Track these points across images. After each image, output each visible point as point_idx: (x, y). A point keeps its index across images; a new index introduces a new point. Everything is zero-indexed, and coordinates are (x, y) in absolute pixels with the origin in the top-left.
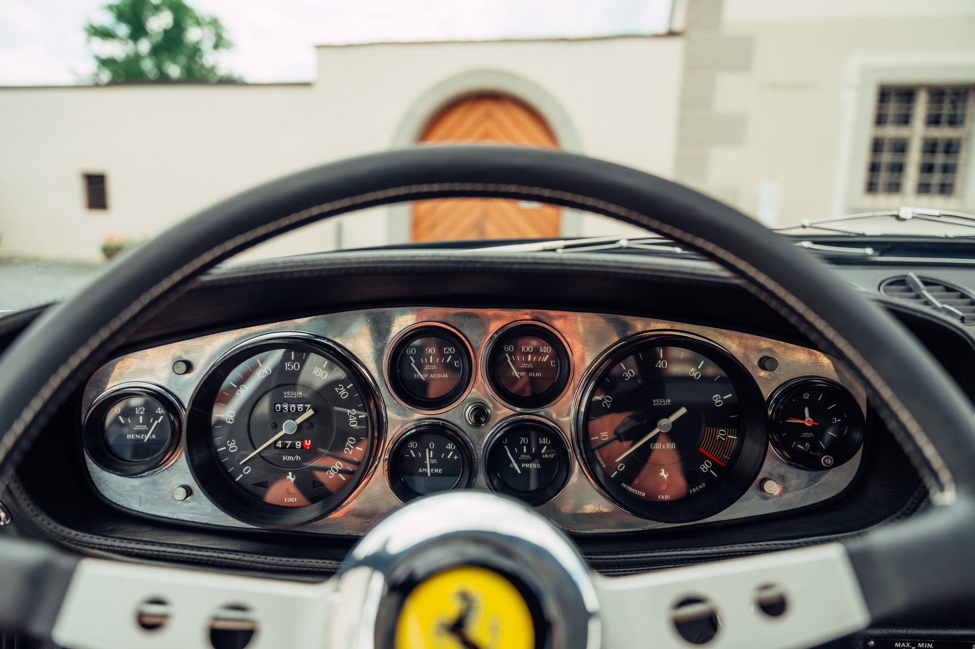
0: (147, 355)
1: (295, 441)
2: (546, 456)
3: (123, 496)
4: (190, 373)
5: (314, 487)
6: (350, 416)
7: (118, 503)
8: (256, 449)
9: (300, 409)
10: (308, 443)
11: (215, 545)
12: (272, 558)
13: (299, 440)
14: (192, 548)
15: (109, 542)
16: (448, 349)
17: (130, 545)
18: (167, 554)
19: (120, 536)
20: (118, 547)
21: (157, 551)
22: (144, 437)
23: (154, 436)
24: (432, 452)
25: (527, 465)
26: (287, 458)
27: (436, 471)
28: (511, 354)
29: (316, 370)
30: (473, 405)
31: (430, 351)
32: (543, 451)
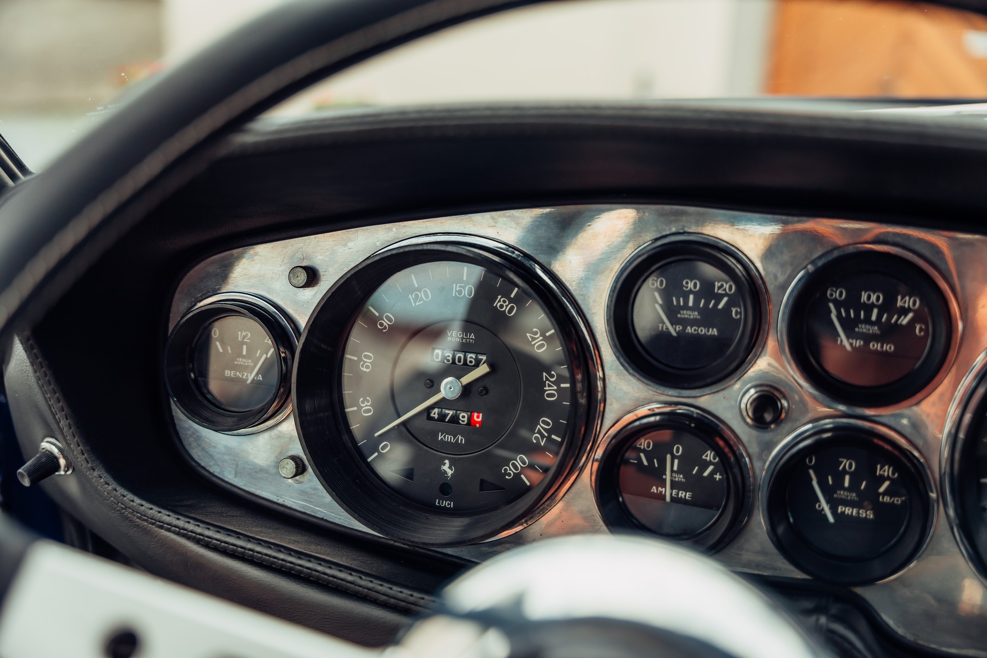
0: (256, 254)
1: (458, 412)
2: (887, 499)
3: (214, 460)
4: (313, 287)
5: (481, 490)
6: (547, 382)
7: (208, 468)
8: (399, 416)
9: (471, 362)
10: (478, 418)
11: (323, 555)
12: (399, 589)
13: (464, 411)
14: (289, 551)
15: (181, 523)
16: (722, 286)
17: (207, 533)
18: (255, 554)
19: (197, 517)
20: (192, 532)
21: (242, 548)
22: (247, 376)
23: (260, 378)
24: (676, 461)
25: (848, 511)
26: (445, 437)
27: (682, 494)
28: (838, 304)
29: (499, 301)
30: (758, 389)
31: (691, 285)
32: (882, 490)
